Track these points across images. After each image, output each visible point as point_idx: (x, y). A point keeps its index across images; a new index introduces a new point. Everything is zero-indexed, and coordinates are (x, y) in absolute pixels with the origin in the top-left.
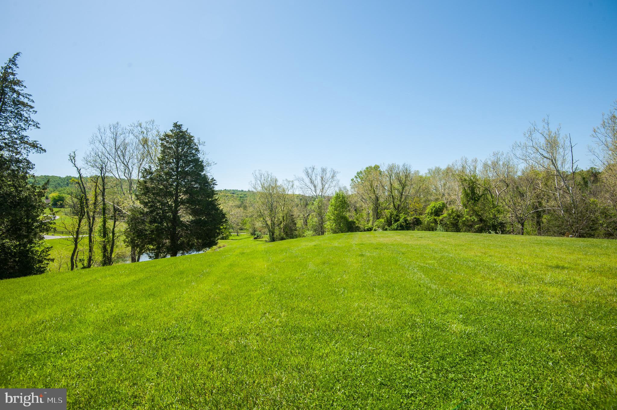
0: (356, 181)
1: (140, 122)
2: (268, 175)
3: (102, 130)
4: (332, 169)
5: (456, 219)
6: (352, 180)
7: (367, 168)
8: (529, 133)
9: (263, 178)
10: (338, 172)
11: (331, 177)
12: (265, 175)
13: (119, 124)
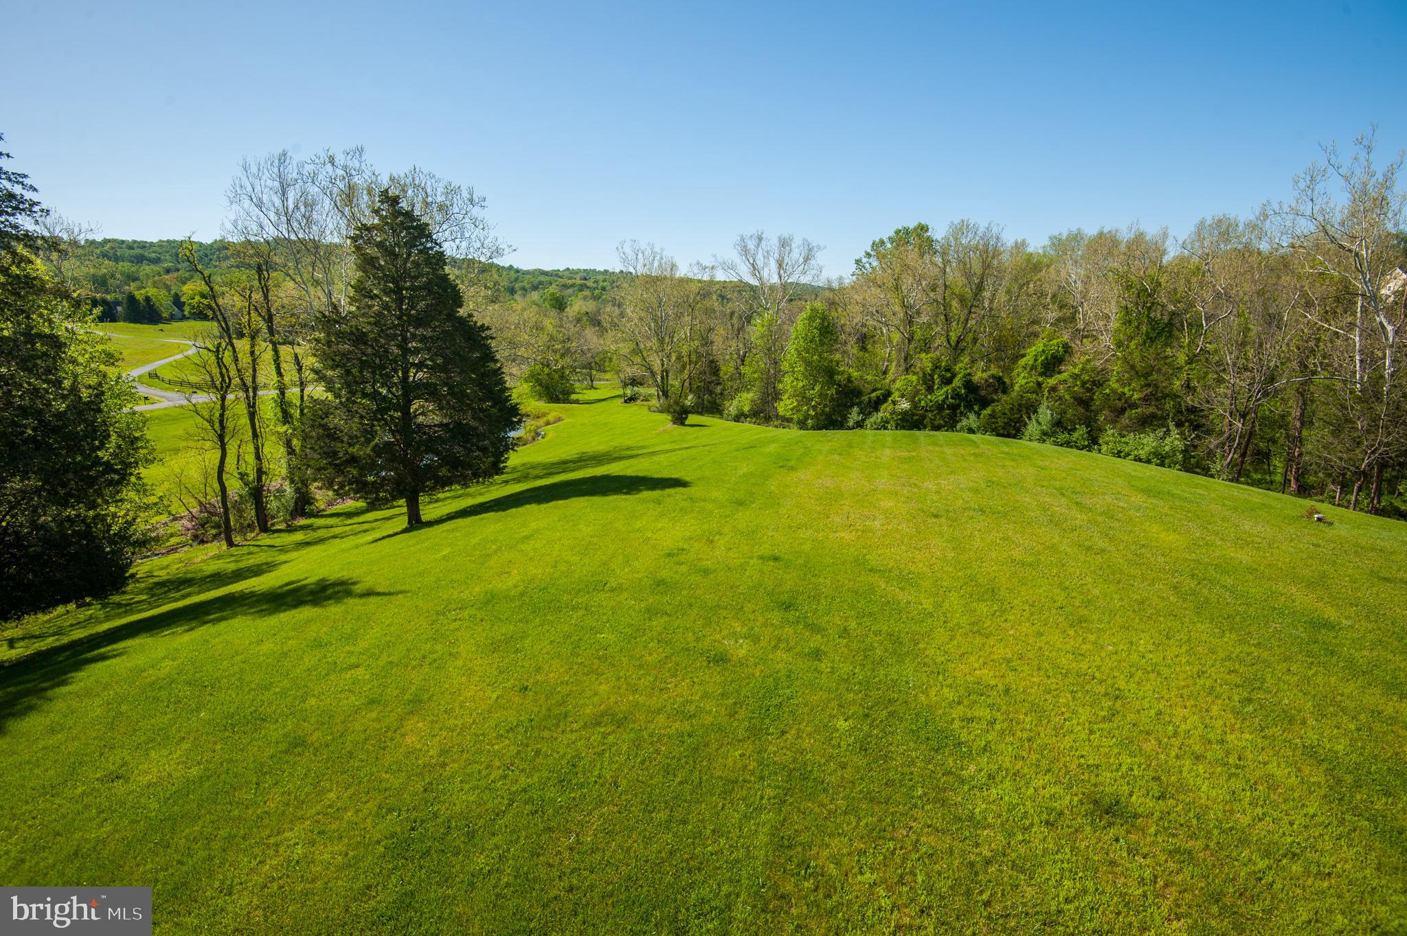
0: (867, 265)
1: (330, 153)
2: (654, 254)
3: (254, 169)
4: (804, 240)
5: (1089, 390)
6: (858, 262)
7: (898, 232)
8: (1308, 178)
9: (641, 261)
10: (819, 247)
11: (801, 260)
12: (646, 253)
13: (289, 154)
